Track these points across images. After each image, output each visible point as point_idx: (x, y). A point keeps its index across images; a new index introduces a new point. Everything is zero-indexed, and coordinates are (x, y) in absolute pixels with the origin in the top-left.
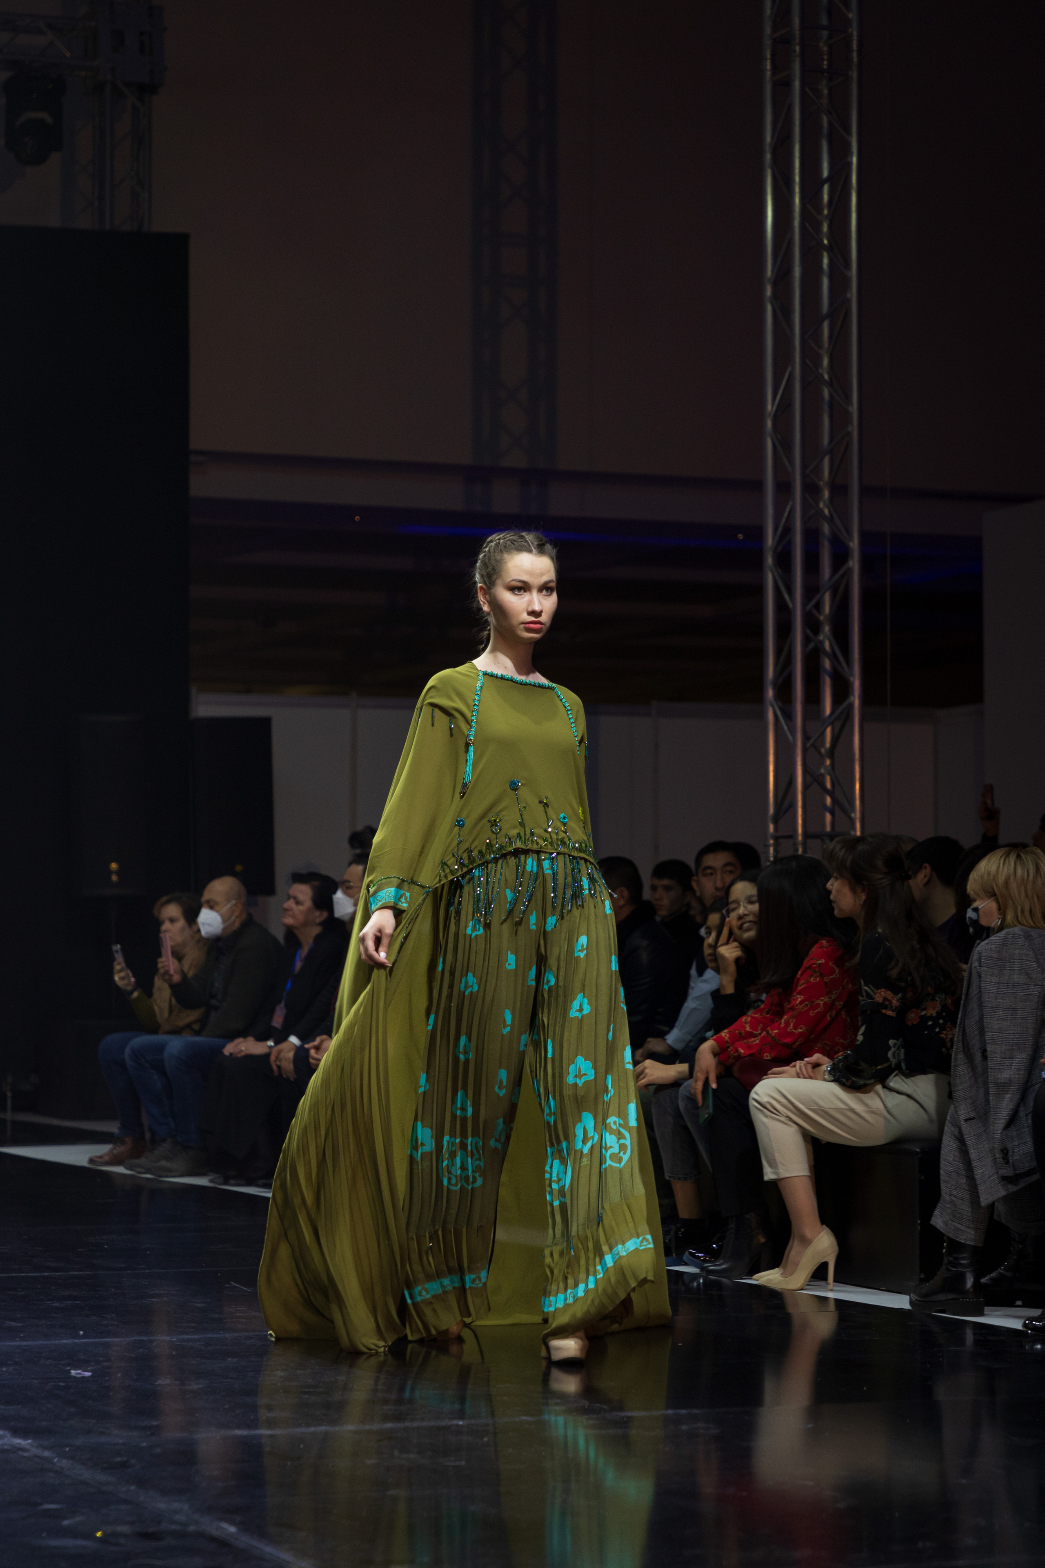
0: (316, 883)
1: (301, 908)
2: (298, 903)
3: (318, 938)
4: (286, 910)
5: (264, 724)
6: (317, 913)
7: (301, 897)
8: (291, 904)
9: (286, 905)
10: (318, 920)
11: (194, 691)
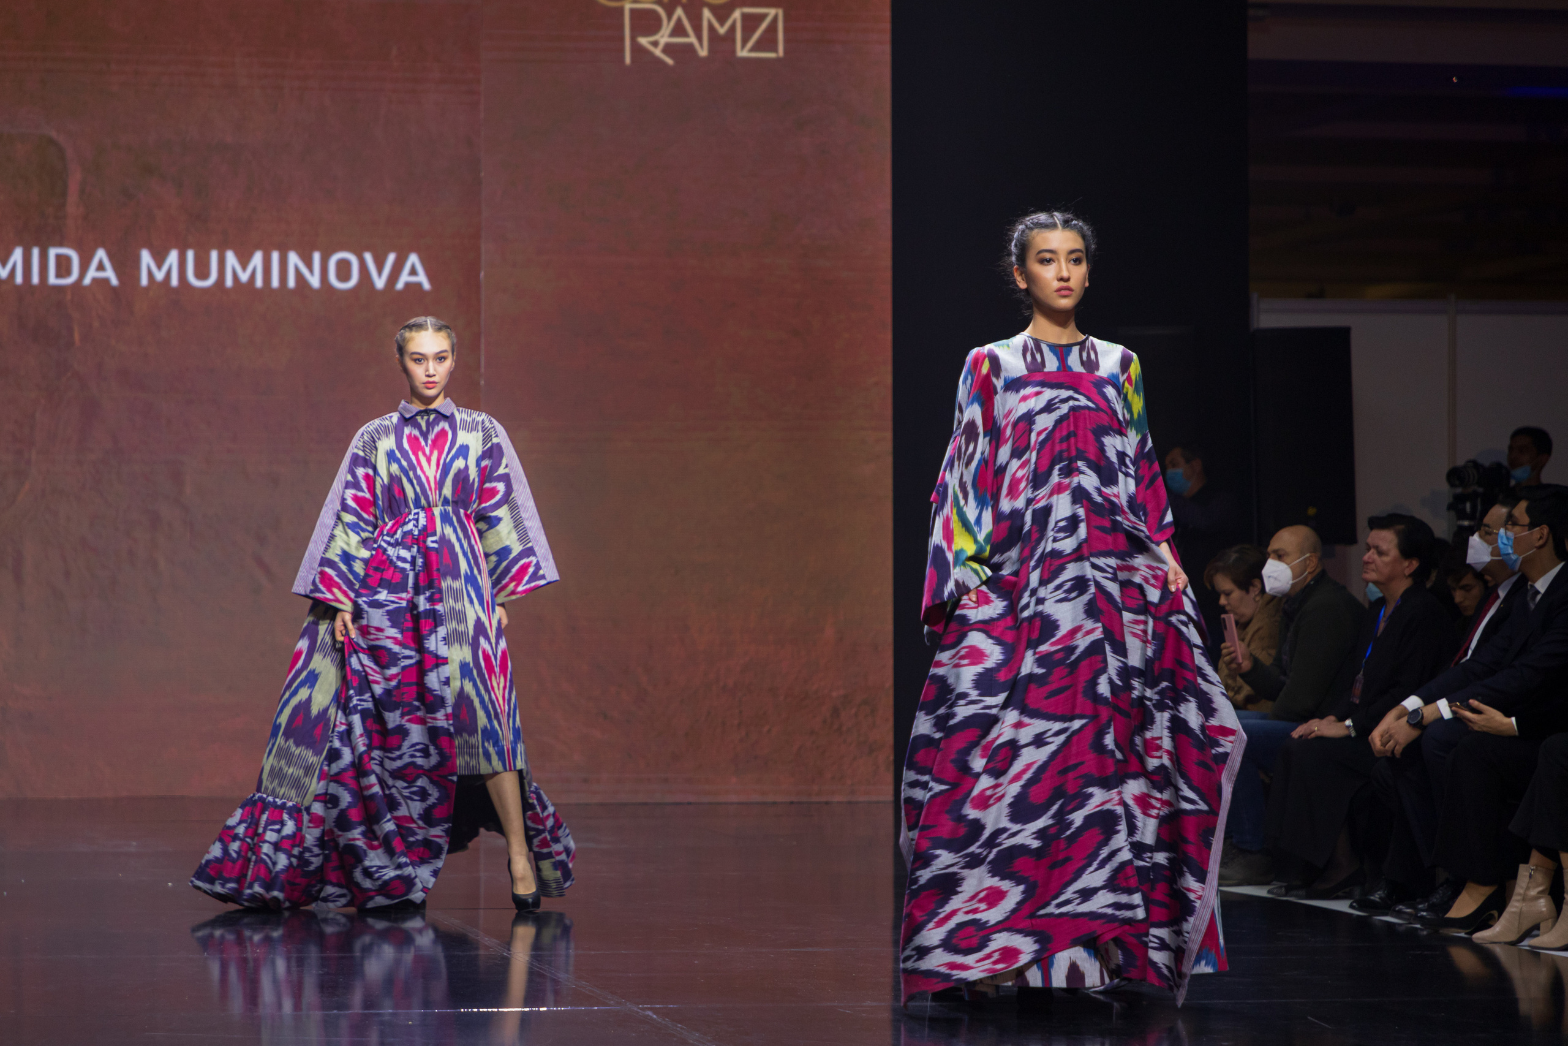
0: (1401, 527)
1: (1386, 559)
2: (1381, 553)
3: (1406, 592)
4: (1367, 563)
5: (1342, 335)
6: (1406, 564)
7: (1384, 547)
8: (1371, 555)
9: (1366, 558)
10: (1407, 572)
11: (1254, 297)
